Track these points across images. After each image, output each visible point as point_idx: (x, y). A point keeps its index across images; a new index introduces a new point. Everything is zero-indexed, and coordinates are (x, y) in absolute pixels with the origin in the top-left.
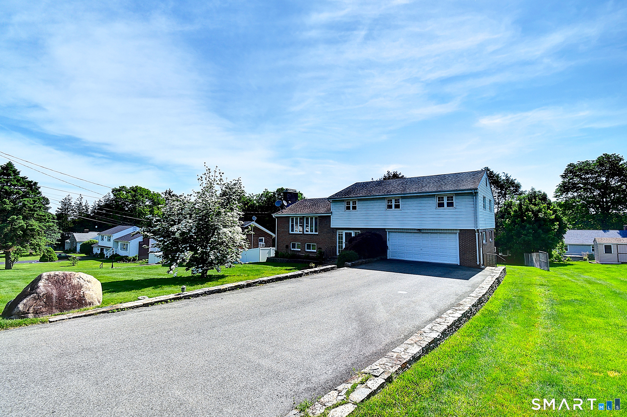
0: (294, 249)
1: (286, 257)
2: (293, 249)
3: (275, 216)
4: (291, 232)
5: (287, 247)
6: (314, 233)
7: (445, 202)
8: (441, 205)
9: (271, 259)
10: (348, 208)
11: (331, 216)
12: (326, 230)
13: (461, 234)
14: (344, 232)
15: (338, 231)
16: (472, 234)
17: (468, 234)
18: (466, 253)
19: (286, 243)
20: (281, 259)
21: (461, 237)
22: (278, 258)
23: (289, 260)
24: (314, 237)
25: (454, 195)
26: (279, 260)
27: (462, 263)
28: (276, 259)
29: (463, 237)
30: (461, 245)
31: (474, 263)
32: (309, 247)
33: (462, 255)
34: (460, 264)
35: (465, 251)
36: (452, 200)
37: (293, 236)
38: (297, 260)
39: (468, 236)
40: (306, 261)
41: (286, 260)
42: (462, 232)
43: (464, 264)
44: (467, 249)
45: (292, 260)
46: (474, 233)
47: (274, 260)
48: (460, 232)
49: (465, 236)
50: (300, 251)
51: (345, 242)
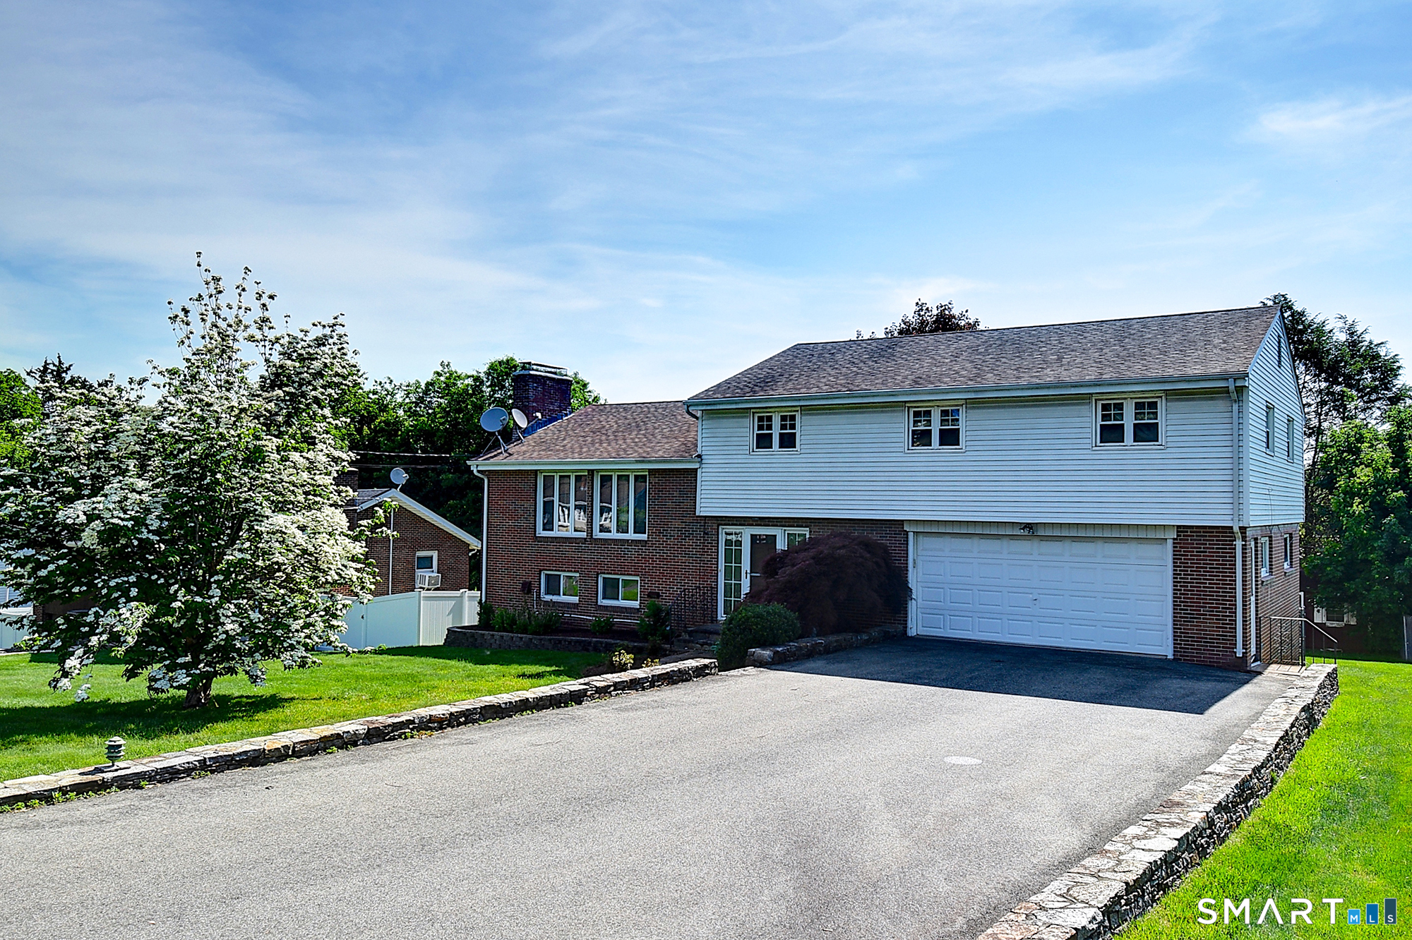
0: (555, 598)
1: (524, 630)
2: (548, 598)
3: (481, 468)
4: (541, 532)
5: (527, 588)
6: (632, 535)
7: (1129, 421)
8: (1111, 434)
9: (465, 633)
10: (764, 441)
11: (699, 470)
12: (677, 524)
13: (1180, 543)
14: (746, 534)
15: (723, 530)
16: (1222, 545)
17: (1206, 544)
18: (1197, 614)
19: (523, 575)
20: (502, 637)
21: (1180, 555)
22: (491, 633)
23: (535, 639)
24: (633, 552)
25: (1161, 397)
26: (493, 641)
27: (1181, 652)
28: (481, 634)
29: (1187, 555)
30: (1181, 586)
31: (1227, 651)
32: (611, 589)
33: (1184, 621)
34: (1174, 655)
35: (1193, 606)
36: (1152, 416)
37: (552, 547)
38: (565, 641)
39: (1206, 552)
40: (601, 643)
41: (521, 638)
42: (1184, 536)
43: (1187, 656)
44: (1203, 599)
45: (545, 640)
46: (1230, 541)
47: (476, 640)
48: (1178, 536)
49: (1197, 552)
50: (575, 606)
51: (749, 571)
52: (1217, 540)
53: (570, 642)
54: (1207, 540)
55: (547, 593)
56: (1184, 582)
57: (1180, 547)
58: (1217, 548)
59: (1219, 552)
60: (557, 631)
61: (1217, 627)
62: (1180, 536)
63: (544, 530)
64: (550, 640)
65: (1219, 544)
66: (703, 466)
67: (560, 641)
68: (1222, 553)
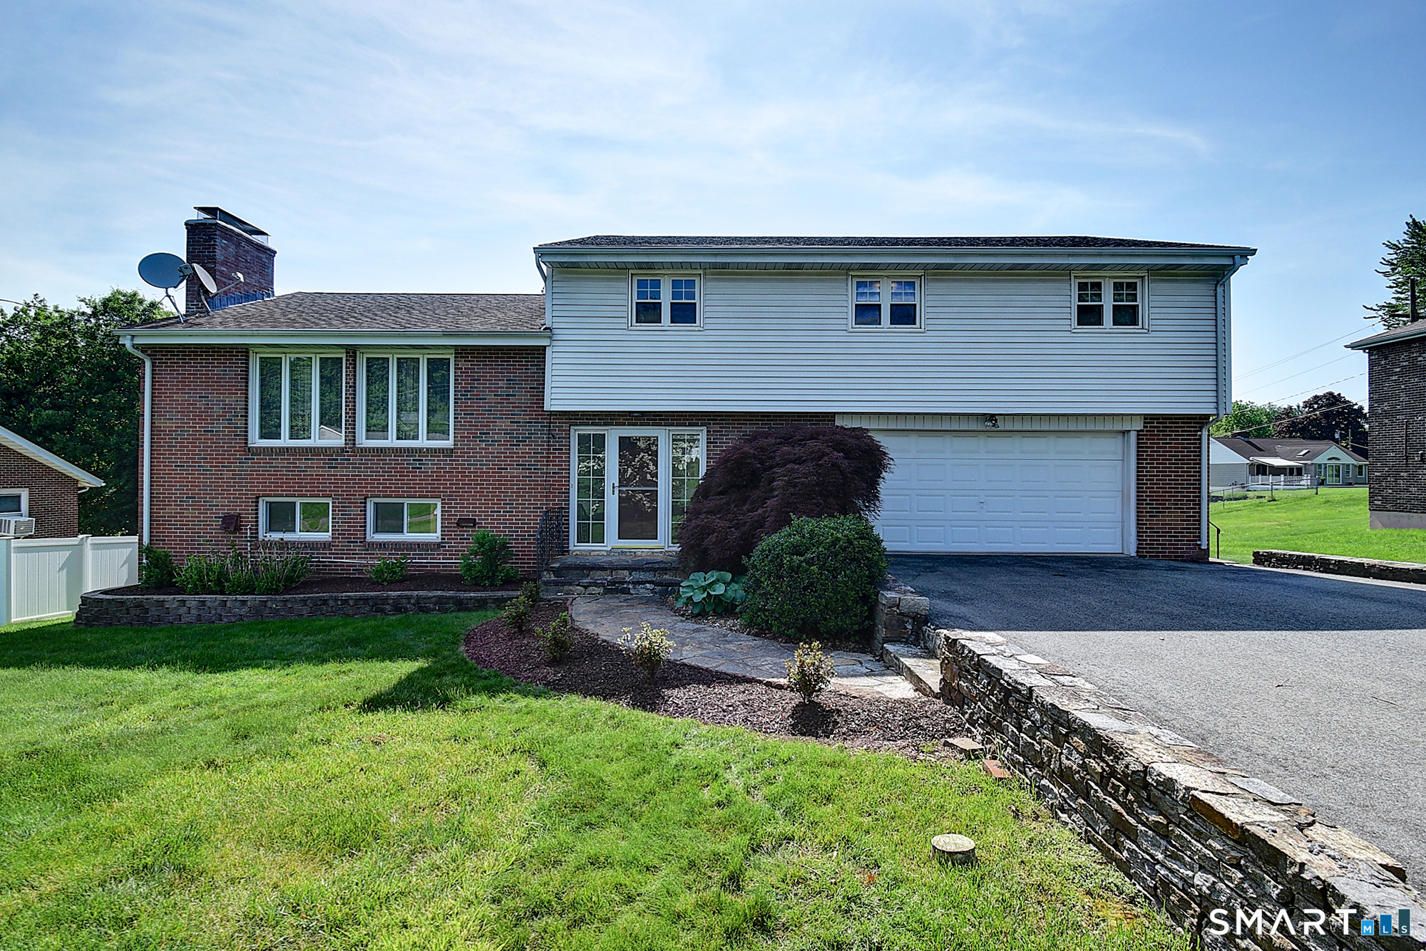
0: (288, 536)
1: (248, 588)
2: (276, 536)
3: (137, 341)
4: (256, 441)
5: (232, 524)
6: (423, 442)
7: (1108, 302)
8: (1089, 316)
9: (122, 603)
10: (648, 312)
11: (548, 351)
12: (504, 424)
13: (1147, 435)
14: (613, 436)
15: (575, 433)
16: (1187, 435)
17: (1171, 435)
18: (1162, 508)
19: (224, 505)
20: (203, 603)
21: (1146, 447)
22: (180, 597)
23: (273, 601)
24: (430, 465)
25: (1143, 277)
26: (183, 610)
27: (1146, 548)
28: (157, 601)
29: (1154, 447)
30: (1147, 480)
31: (1190, 545)
32: (389, 518)
33: (1150, 516)
34: (1137, 552)
35: (1159, 500)
36: (1130, 298)
37: (279, 462)
38: (336, 599)
39: (1171, 443)
40: (408, 598)
41: (244, 603)
42: (1150, 427)
43: (1153, 552)
44: (1168, 492)
45: (295, 601)
46: (1194, 431)
47: (147, 611)
48: (1144, 427)
49: (1163, 443)
50: (325, 545)
51: (617, 484)
52: (1182, 431)
53: (345, 601)
54: (1173, 431)
55: (271, 529)
56: (1150, 476)
57: (1147, 439)
58: (1182, 439)
59: (1184, 444)
60: (307, 586)
61: (1181, 520)
62: (1147, 427)
63: (262, 437)
64: (304, 601)
65: (1184, 435)
66: (555, 343)
67: (325, 602)
68: (1187, 444)
